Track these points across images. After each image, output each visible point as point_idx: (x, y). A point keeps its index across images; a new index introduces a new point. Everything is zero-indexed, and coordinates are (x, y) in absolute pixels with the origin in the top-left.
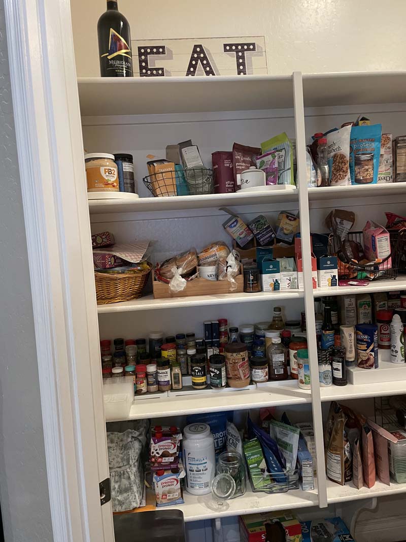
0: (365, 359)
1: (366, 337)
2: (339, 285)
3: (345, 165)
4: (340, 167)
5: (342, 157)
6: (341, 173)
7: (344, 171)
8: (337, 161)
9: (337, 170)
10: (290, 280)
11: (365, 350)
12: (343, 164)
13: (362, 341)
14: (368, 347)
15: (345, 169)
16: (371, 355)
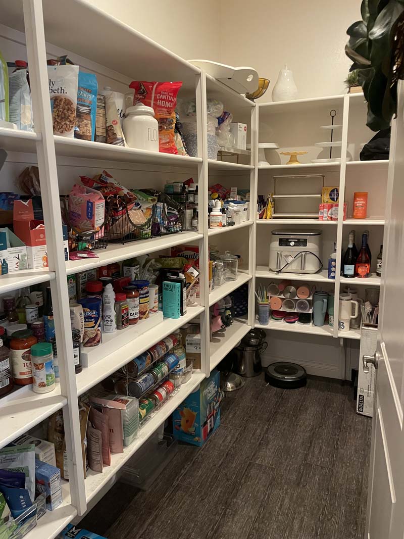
0: (92, 336)
1: (94, 312)
2: (70, 259)
3: (72, 113)
4: (65, 114)
5: (68, 102)
6: (68, 123)
7: (70, 121)
8: (61, 106)
9: (62, 118)
10: (19, 259)
11: (94, 327)
12: (70, 112)
13: (90, 317)
14: (96, 323)
15: (72, 119)
16: (99, 330)
